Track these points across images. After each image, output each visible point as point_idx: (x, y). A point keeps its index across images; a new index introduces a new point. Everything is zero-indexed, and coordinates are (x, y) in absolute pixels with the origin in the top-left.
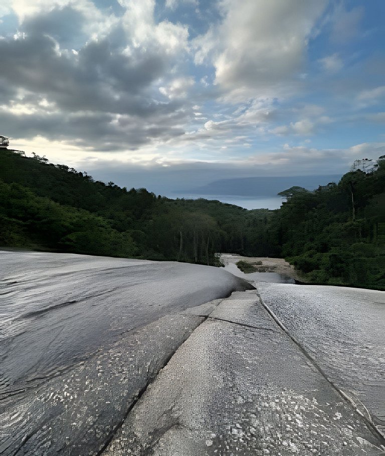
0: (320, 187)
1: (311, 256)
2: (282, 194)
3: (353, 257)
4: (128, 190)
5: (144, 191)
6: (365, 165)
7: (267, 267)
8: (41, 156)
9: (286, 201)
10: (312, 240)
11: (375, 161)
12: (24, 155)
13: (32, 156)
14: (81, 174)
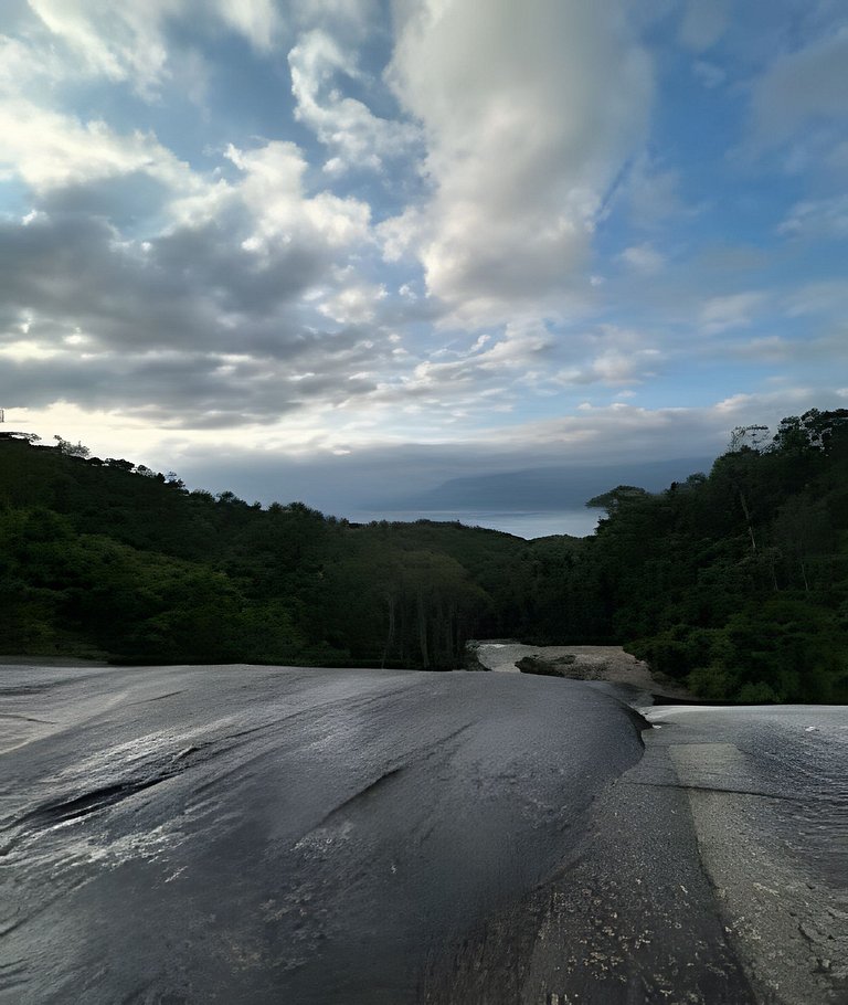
0: (674, 485)
1: (680, 636)
2: (595, 503)
3: (781, 633)
4: (265, 508)
5: (298, 508)
6: (756, 438)
7: (589, 668)
8: (74, 443)
9: (606, 517)
10: (677, 599)
11: (774, 430)
12: (35, 443)
13: (55, 443)
14: (161, 477)
